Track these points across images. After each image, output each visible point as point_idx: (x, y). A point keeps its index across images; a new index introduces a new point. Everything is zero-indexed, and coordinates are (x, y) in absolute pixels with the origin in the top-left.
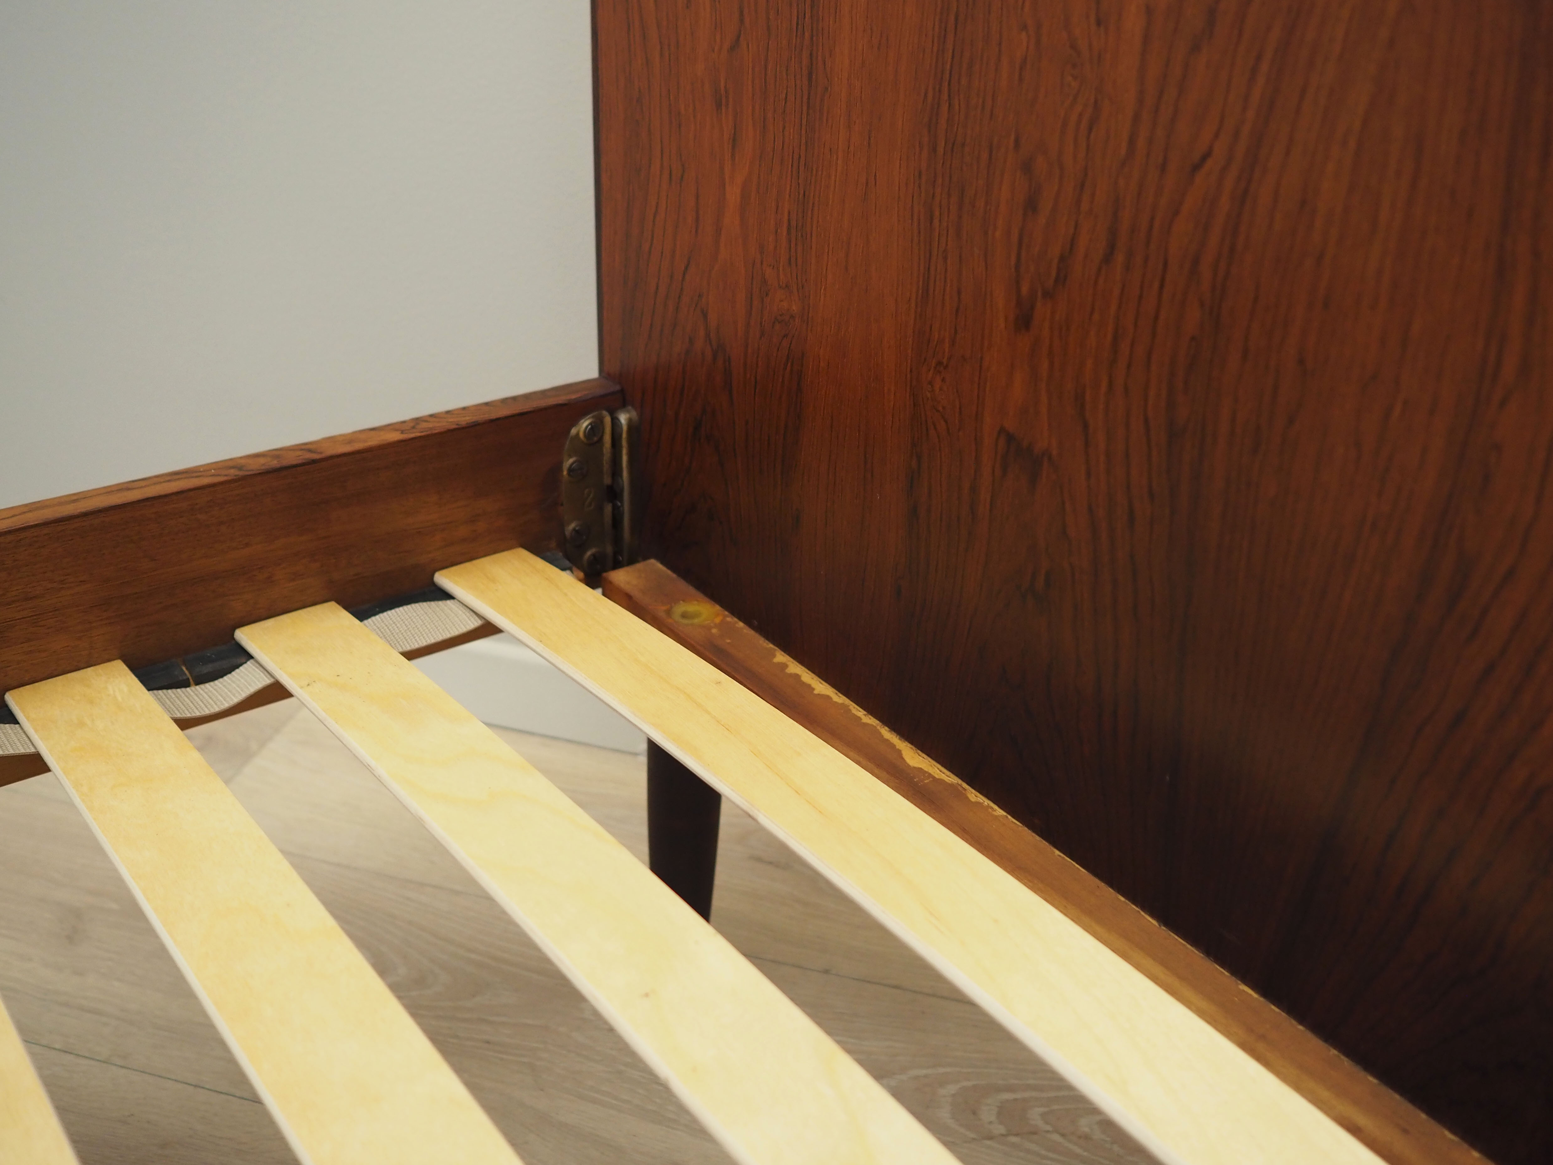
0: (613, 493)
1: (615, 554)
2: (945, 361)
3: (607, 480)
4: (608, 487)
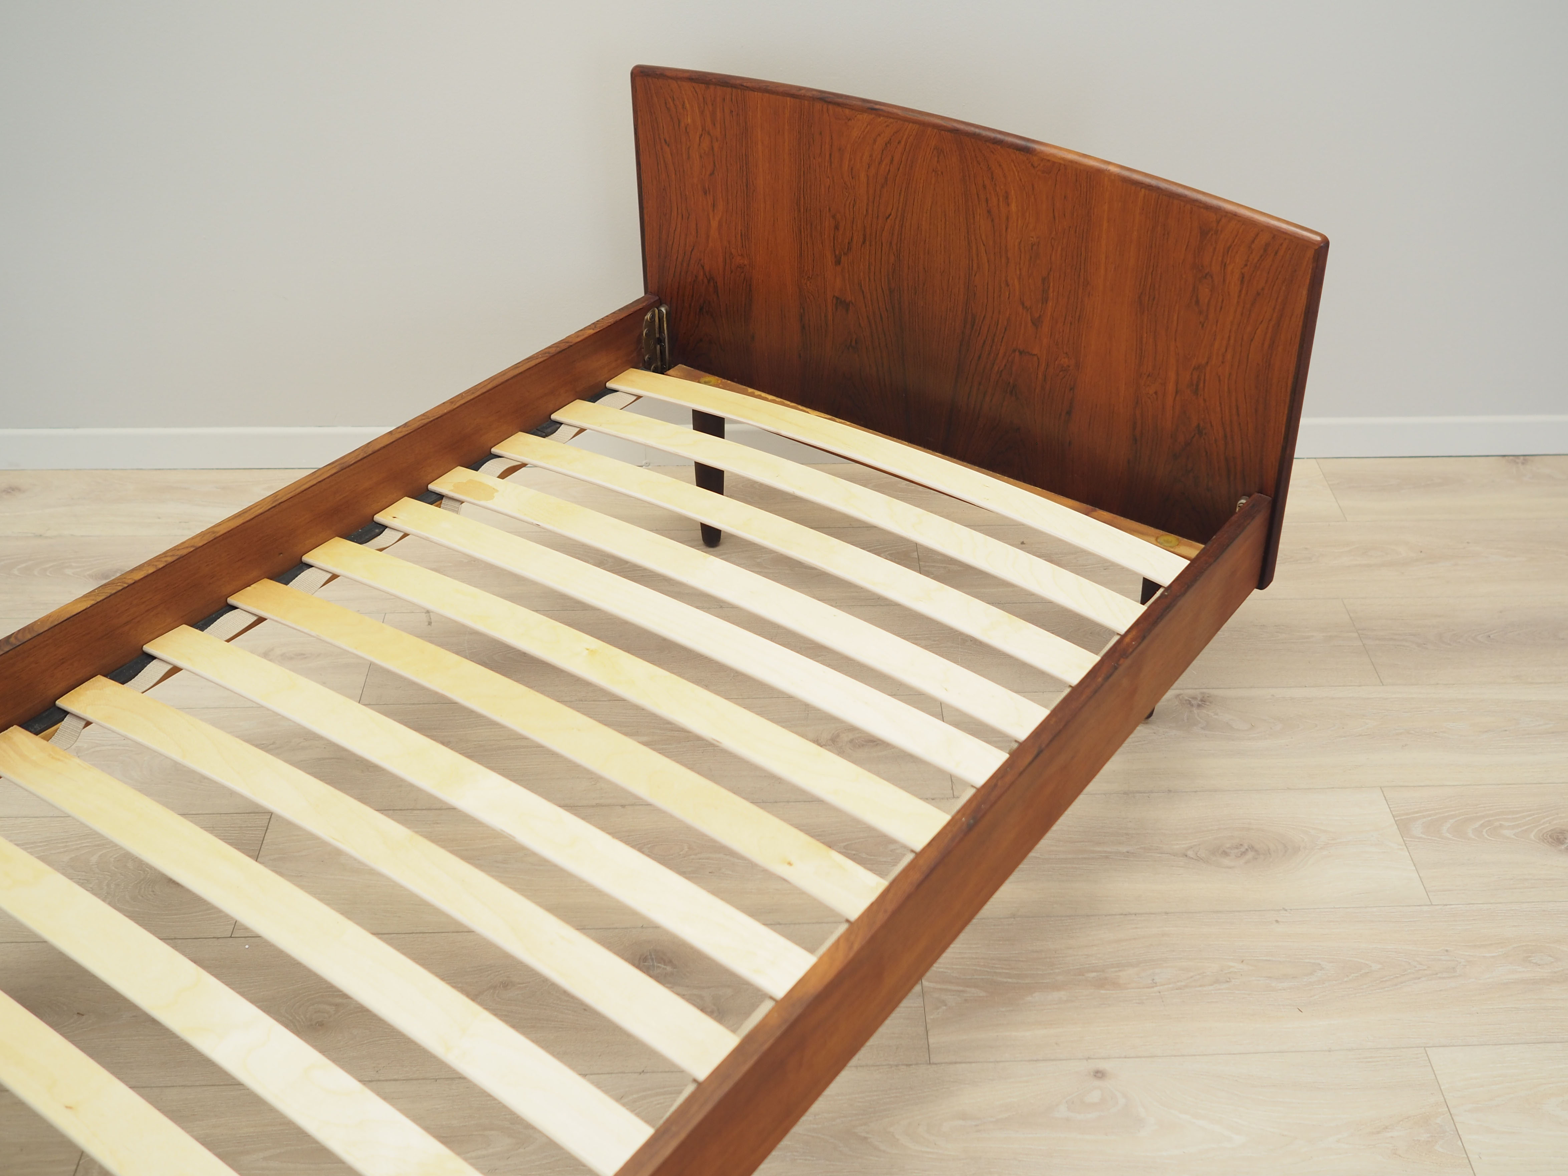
0: (660, 341)
1: (662, 365)
2: (810, 276)
3: (657, 336)
4: (658, 338)
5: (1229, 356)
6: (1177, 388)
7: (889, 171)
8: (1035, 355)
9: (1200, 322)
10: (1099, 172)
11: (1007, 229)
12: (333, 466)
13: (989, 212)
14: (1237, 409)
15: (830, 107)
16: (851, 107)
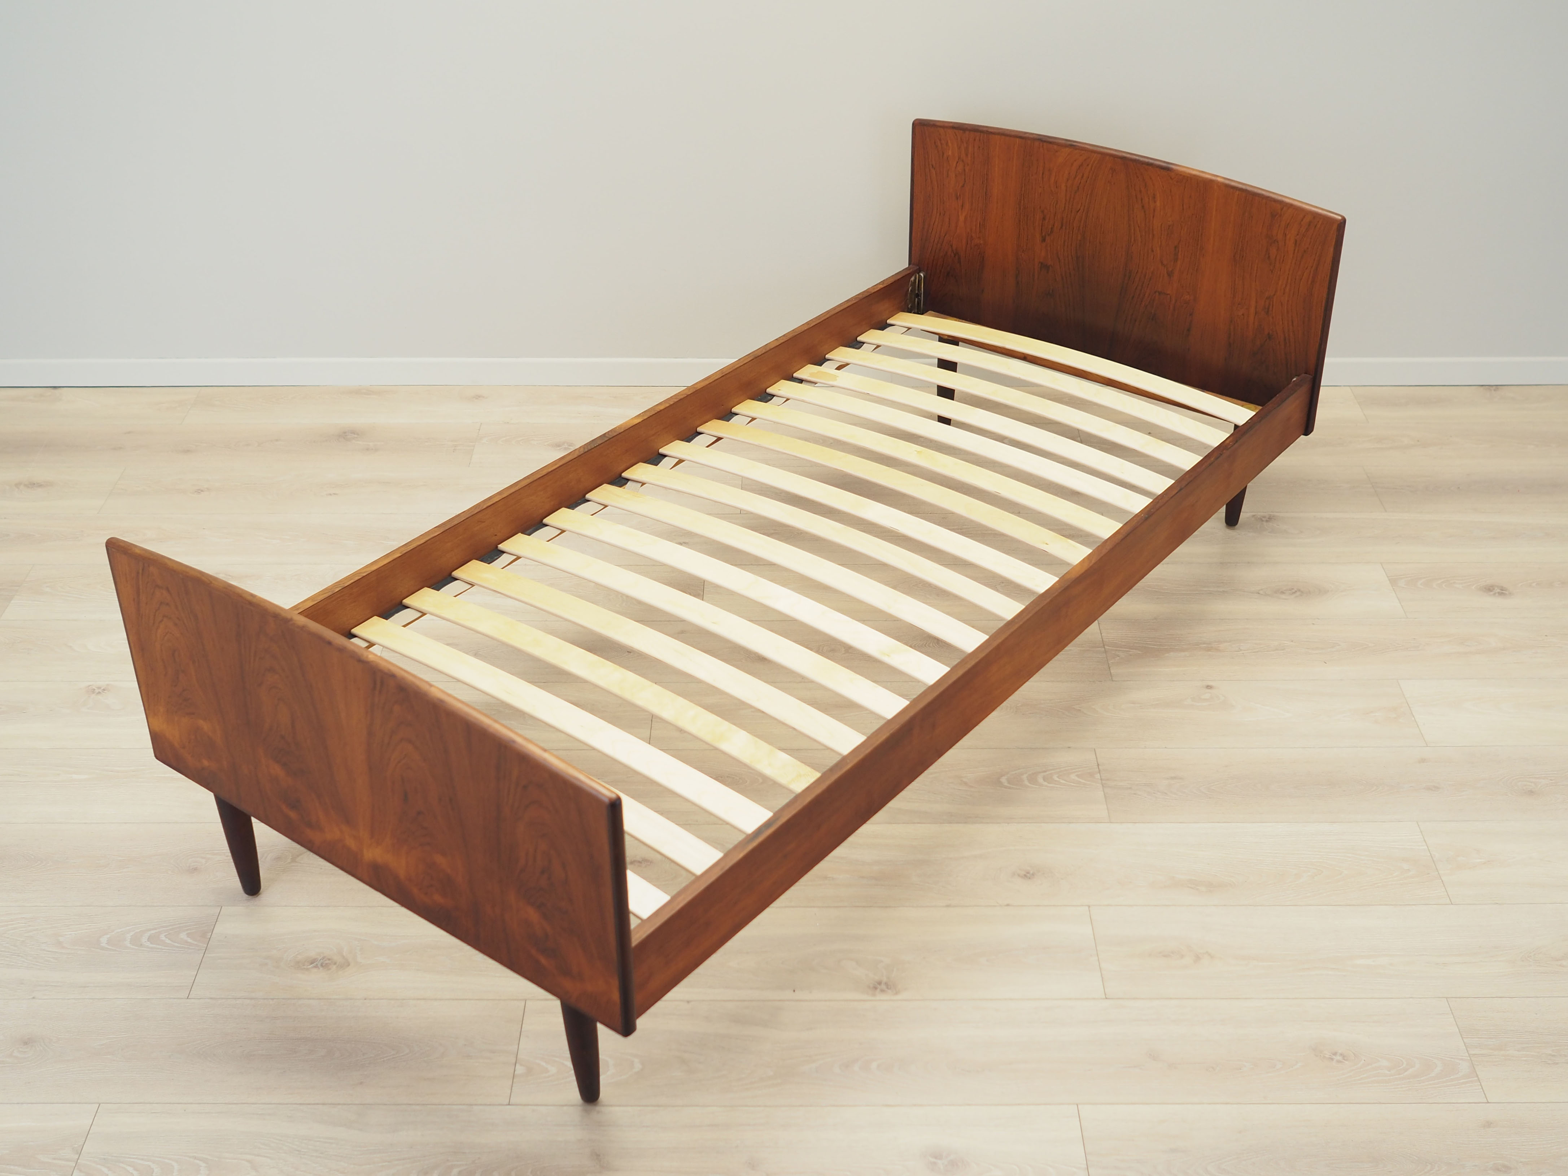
2: (1025, 250)
4: (917, 294)
5: (1287, 290)
6: (1256, 311)
7: (1080, 182)
8: (1168, 294)
9: (1270, 270)
10: (1211, 181)
11: (1153, 217)
12: (749, 356)
13: (1143, 207)
14: (1292, 322)
15: (1045, 144)
16: (1058, 144)
